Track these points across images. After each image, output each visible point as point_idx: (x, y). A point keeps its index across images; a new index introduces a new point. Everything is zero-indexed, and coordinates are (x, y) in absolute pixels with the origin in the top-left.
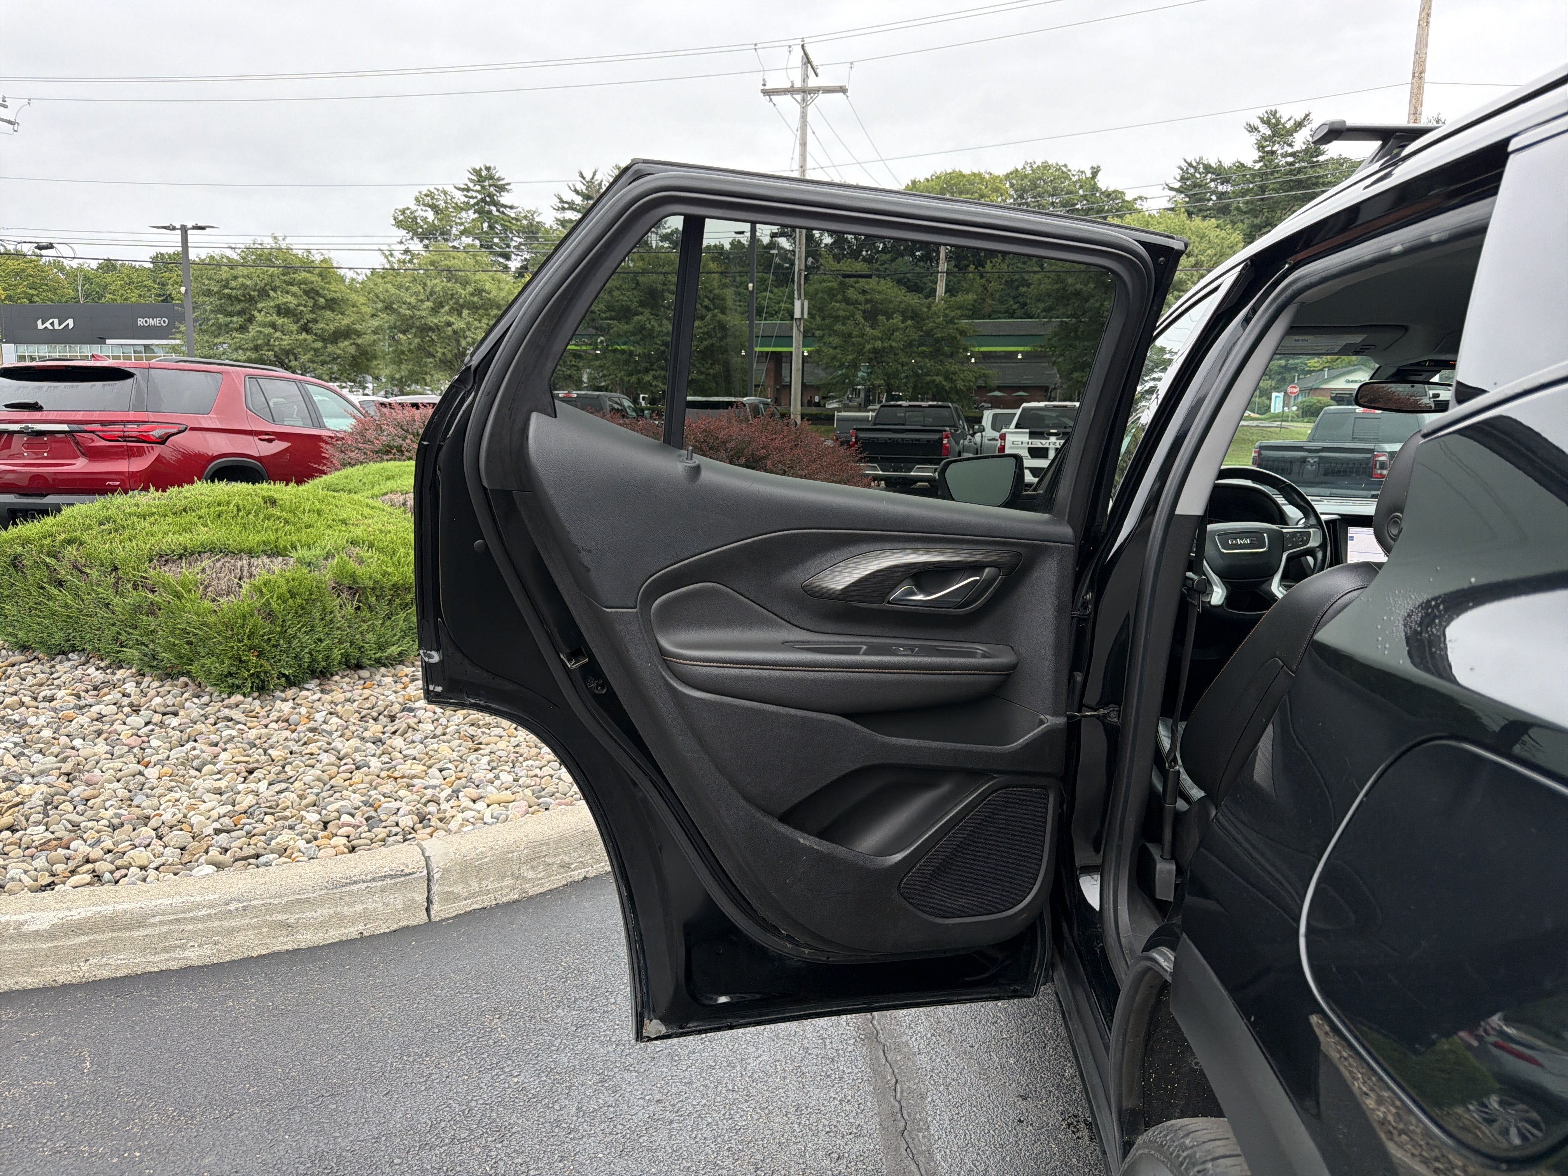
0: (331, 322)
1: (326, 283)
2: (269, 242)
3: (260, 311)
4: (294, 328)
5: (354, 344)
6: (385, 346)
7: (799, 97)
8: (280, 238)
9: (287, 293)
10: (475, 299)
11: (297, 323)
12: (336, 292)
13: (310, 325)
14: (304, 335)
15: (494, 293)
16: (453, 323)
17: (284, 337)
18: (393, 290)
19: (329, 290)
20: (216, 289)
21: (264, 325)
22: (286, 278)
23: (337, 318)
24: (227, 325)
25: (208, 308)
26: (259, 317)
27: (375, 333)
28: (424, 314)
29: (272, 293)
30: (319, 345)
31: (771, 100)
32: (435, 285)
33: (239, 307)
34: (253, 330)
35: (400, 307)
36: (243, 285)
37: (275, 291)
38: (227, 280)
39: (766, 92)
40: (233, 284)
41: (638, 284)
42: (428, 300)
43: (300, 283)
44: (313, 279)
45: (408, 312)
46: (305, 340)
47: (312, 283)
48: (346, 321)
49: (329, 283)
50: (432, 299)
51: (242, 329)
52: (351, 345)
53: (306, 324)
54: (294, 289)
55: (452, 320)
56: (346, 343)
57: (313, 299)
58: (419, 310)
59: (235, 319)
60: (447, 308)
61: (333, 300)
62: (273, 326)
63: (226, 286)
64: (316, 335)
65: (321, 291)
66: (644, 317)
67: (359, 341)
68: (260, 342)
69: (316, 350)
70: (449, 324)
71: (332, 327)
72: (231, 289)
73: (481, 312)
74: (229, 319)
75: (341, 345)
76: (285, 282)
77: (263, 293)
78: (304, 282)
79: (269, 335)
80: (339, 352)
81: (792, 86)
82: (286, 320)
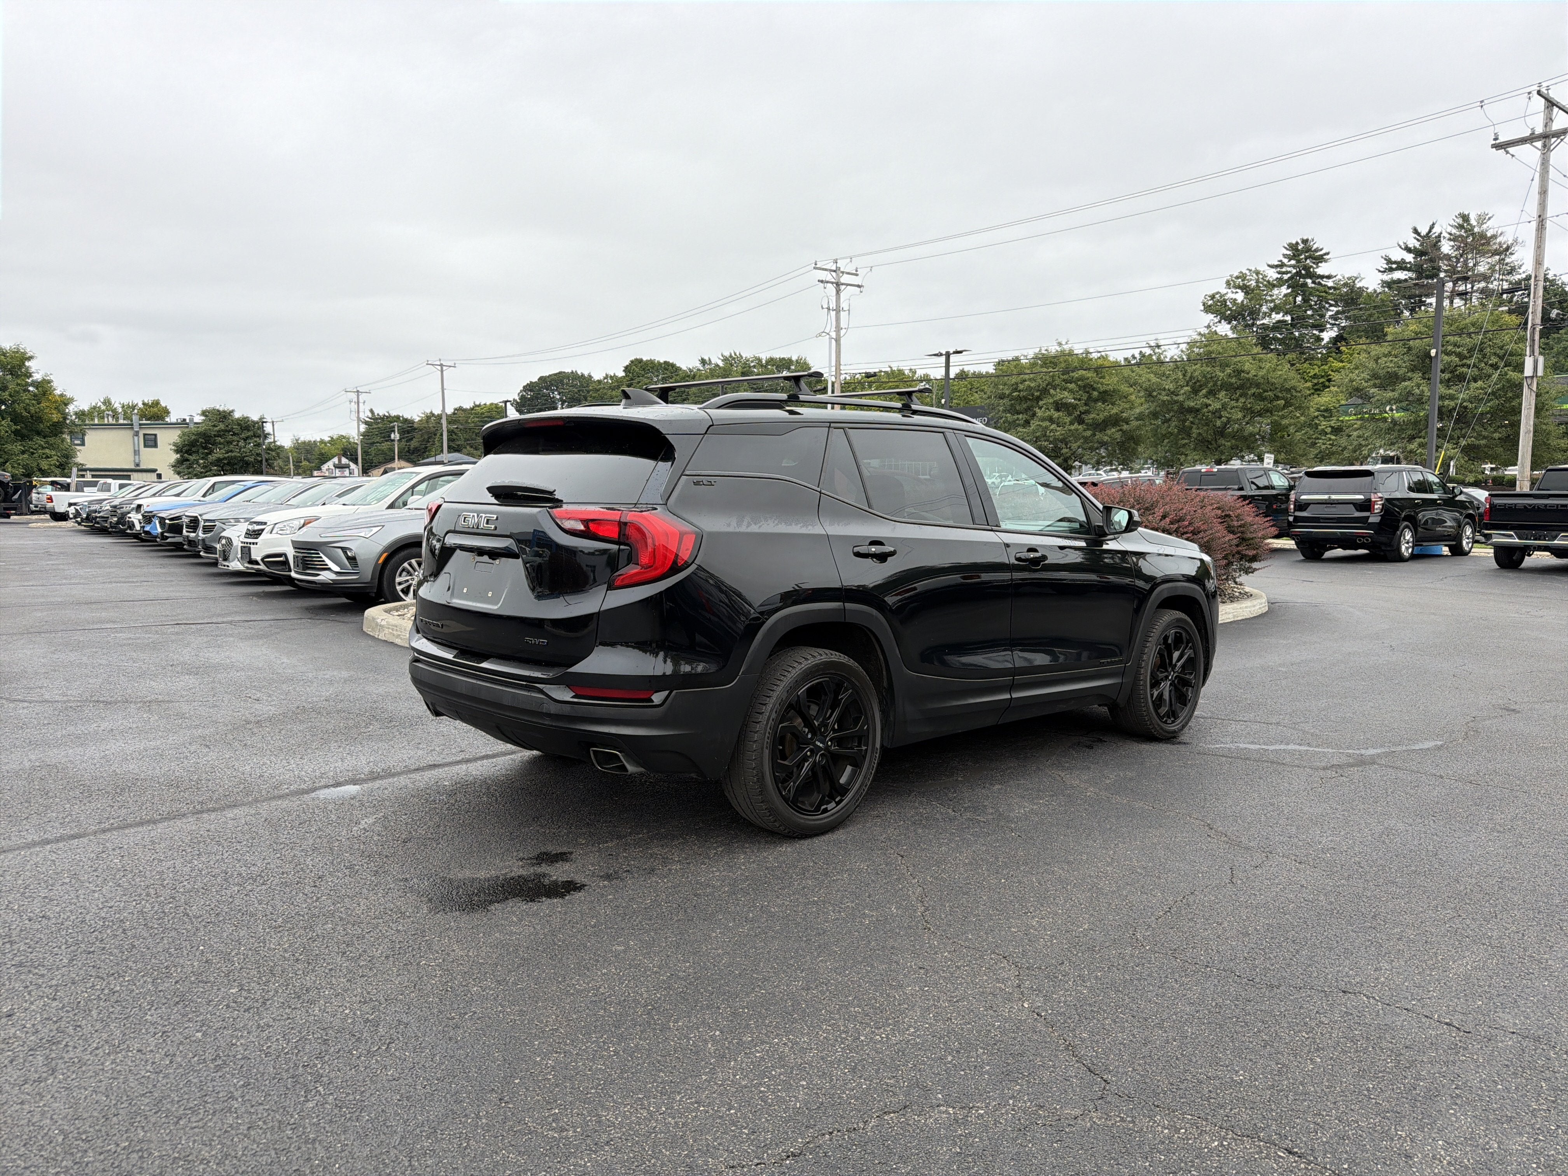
0: (1103, 411)
1: (1101, 378)
2: (1054, 349)
3: (1040, 408)
4: (1068, 420)
5: (1121, 430)
6: (1146, 430)
7: (1539, 144)
8: (1064, 343)
9: (1065, 389)
10: (1233, 380)
11: (1070, 415)
12: (1108, 385)
13: (1083, 416)
14: (1076, 426)
15: (1253, 372)
16: (1210, 405)
17: (1058, 429)
18: (1154, 379)
19: (1102, 384)
20: (1007, 392)
21: (1043, 419)
22: (1065, 377)
23: (1108, 408)
24: (1014, 421)
25: (1001, 409)
26: (1040, 413)
27: (1137, 419)
28: (1181, 398)
29: (1052, 391)
30: (1088, 433)
31: (1507, 152)
32: (1195, 370)
33: (1025, 406)
34: (1034, 424)
35: (1160, 394)
36: (1029, 386)
37: (1055, 389)
38: (1017, 384)
39: (1497, 146)
40: (1021, 387)
41: (1410, 349)
42: (1187, 386)
43: (1079, 379)
44: (1089, 375)
45: (1165, 398)
46: (1077, 430)
47: (1088, 378)
48: (1115, 411)
49: (1103, 377)
50: (1191, 383)
51: (1027, 423)
52: (1118, 431)
53: (1079, 416)
54: (1072, 386)
55: (1209, 402)
56: (1113, 430)
57: (1088, 392)
58: (1177, 395)
59: (1020, 416)
60: (1204, 391)
61: (1105, 392)
62: (1051, 420)
63: (1016, 390)
64: (1087, 424)
65: (1095, 386)
66: (1415, 384)
67: (1125, 427)
68: (1038, 434)
69: (1086, 439)
70: (1207, 406)
71: (1101, 417)
72: (1020, 391)
73: (1238, 392)
74: (1016, 417)
75: (1109, 432)
76: (1064, 380)
77: (1045, 392)
78: (1081, 379)
79: (1046, 428)
80: (1106, 438)
81: (1533, 134)
82: (1061, 413)
